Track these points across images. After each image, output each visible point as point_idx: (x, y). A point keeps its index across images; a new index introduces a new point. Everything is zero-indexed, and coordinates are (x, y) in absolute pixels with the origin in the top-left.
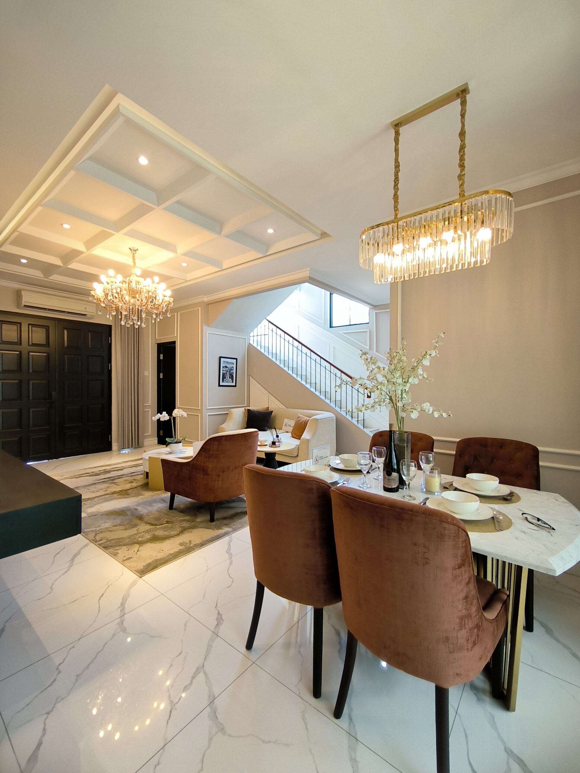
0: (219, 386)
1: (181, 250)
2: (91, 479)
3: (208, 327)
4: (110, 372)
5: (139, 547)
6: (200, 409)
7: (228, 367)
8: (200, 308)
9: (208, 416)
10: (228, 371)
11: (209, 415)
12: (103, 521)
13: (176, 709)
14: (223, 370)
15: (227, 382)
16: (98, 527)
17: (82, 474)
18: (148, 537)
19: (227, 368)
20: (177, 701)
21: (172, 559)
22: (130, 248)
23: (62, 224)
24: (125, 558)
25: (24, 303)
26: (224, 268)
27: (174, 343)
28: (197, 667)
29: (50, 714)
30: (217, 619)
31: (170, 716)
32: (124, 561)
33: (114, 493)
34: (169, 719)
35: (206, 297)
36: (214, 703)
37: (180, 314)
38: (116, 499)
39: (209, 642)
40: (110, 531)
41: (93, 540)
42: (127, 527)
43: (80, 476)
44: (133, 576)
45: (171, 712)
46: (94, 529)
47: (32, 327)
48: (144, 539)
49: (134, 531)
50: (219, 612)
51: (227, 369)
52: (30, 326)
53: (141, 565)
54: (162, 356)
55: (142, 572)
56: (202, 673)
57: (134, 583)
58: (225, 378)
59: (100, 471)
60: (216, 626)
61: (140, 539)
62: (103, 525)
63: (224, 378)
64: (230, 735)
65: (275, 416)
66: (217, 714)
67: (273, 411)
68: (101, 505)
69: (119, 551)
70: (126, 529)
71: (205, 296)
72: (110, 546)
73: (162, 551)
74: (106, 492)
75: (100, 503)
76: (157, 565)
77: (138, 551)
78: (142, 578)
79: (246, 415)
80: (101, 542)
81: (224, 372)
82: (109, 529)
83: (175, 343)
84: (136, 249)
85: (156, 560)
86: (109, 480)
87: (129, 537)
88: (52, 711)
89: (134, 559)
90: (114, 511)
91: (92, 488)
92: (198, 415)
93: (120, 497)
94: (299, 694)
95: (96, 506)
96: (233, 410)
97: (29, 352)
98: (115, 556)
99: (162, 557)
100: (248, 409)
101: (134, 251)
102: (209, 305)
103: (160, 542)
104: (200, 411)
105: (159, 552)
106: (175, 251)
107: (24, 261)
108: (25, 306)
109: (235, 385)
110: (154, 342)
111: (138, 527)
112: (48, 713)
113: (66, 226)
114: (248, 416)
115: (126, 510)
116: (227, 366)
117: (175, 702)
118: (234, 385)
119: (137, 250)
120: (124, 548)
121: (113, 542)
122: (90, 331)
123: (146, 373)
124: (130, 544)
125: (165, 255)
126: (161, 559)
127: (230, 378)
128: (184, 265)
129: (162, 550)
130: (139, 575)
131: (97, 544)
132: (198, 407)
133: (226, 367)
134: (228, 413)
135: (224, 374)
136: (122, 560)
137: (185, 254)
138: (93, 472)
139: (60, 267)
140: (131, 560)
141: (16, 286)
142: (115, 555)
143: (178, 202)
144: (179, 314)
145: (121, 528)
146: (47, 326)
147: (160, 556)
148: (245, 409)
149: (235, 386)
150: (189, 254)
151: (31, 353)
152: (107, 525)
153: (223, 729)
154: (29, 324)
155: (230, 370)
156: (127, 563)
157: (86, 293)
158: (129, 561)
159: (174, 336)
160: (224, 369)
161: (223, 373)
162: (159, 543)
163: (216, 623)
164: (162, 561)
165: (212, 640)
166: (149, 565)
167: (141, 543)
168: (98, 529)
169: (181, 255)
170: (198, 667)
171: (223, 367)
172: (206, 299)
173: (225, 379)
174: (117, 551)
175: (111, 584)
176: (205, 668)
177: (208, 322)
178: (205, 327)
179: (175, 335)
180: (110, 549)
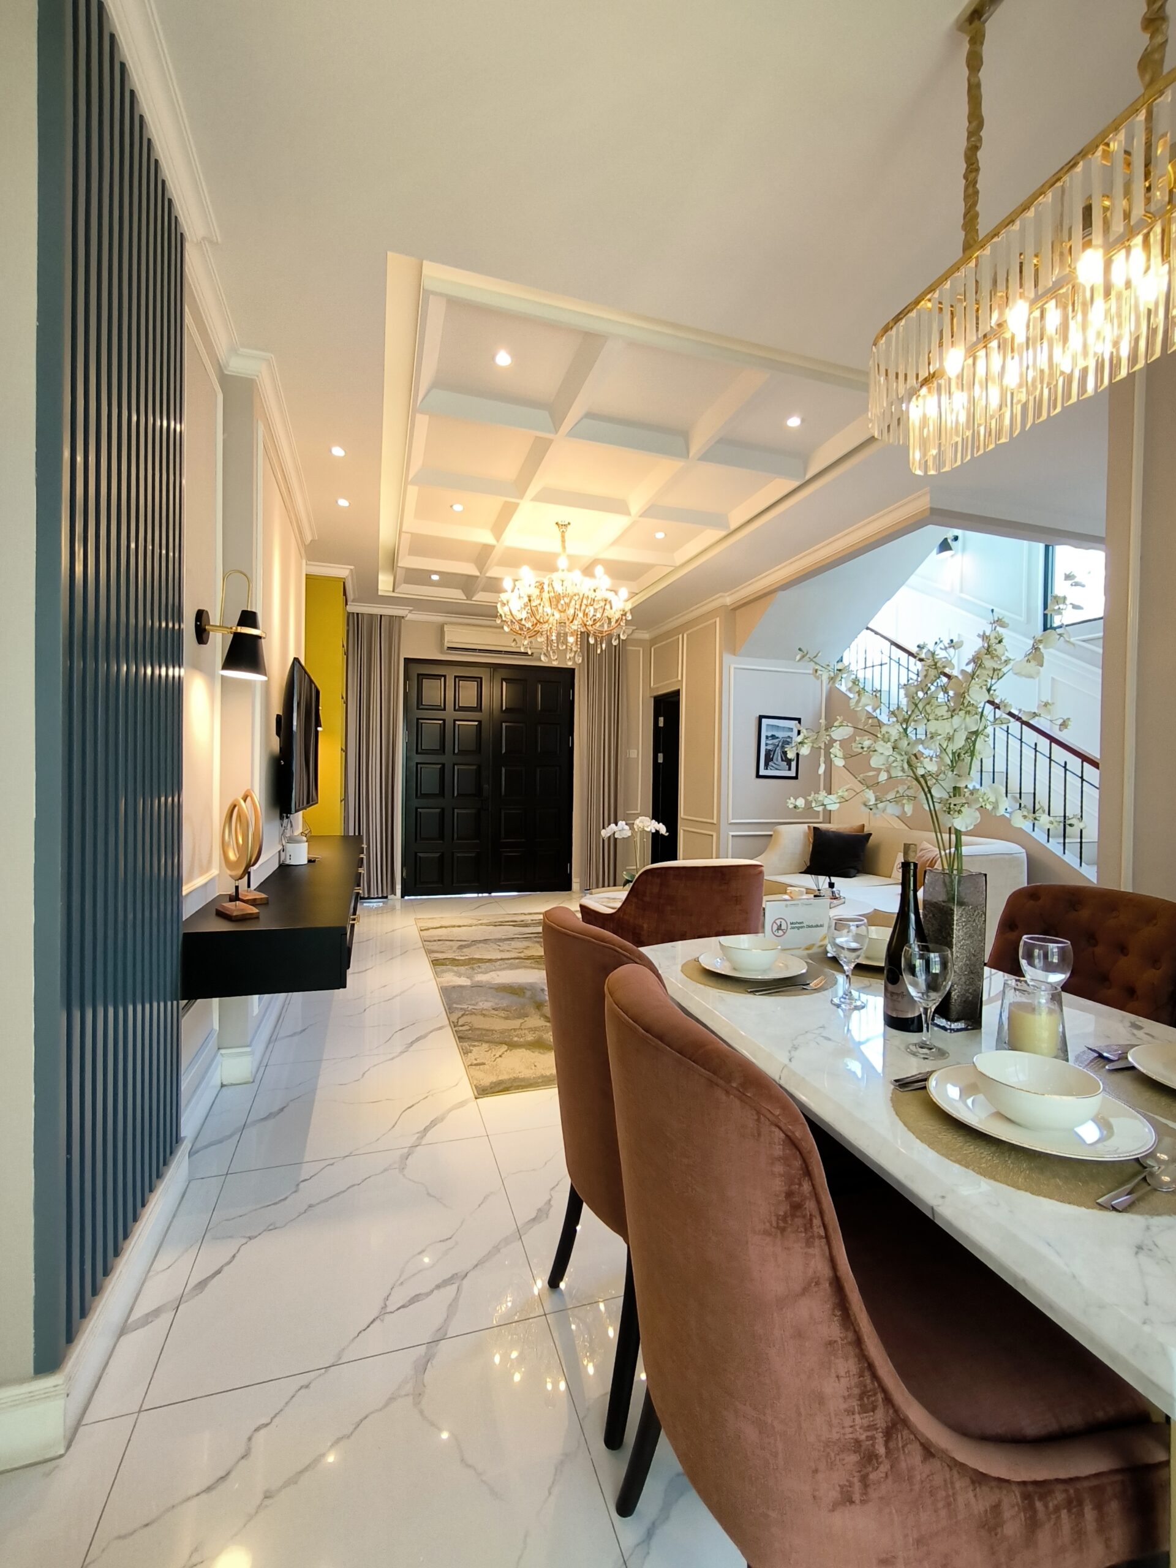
0: (758, 776)
1: (635, 508)
2: (512, 931)
3: (735, 655)
4: (571, 750)
5: (506, 1051)
6: (715, 822)
7: (778, 738)
8: (718, 620)
9: (730, 837)
10: (778, 745)
11: (733, 836)
12: (484, 998)
13: (382, 1321)
14: (767, 745)
15: (777, 769)
16: (473, 1005)
17: (508, 922)
18: (529, 1039)
19: (777, 740)
20: (392, 1311)
21: (540, 1084)
22: (557, 523)
23: (451, 506)
24: (475, 1062)
25: (447, 645)
26: (733, 527)
27: (677, 694)
28: (454, 1272)
29: (252, 1241)
30: (539, 1210)
31: (368, 1327)
32: (471, 1065)
33: (529, 958)
34: (364, 1330)
35: (728, 596)
36: (437, 1345)
37: (687, 635)
38: (526, 967)
39: (500, 1242)
40: (484, 1015)
41: (453, 1022)
42: (511, 1015)
43: (501, 924)
44: (468, 1092)
45: (374, 1320)
46: (466, 1007)
47: (459, 681)
48: (522, 1040)
49: (516, 1023)
50: (550, 1200)
51: (775, 741)
52: (457, 679)
53: (487, 1080)
54: (661, 719)
55: (483, 1091)
56: (455, 1287)
57: (462, 1104)
58: (772, 760)
59: (532, 920)
60: (529, 1221)
61: (516, 1039)
62: (481, 1004)
63: (769, 759)
64: (421, 1412)
65: (877, 847)
66: (430, 1363)
67: (871, 834)
68: (499, 973)
69: (474, 1049)
70: (506, 1018)
71: (727, 594)
72: (468, 1038)
73: (533, 1067)
74: (519, 955)
75: (500, 970)
76: (511, 1087)
77: (500, 1056)
78: (478, 1100)
79: (811, 840)
80: (461, 1028)
81: (769, 747)
82: (484, 1012)
83: (679, 695)
84: (566, 523)
85: (515, 1079)
86: (536, 937)
87: (502, 1032)
88: (256, 1237)
89: (486, 1067)
90: (511, 986)
91: (505, 946)
92: (712, 836)
93: (533, 965)
94: (583, 1419)
95: (491, 973)
96: (782, 828)
97: (455, 721)
98: (464, 1054)
99: (528, 1076)
100: (814, 828)
101: (563, 526)
102: (737, 611)
103: (541, 1051)
104: (715, 826)
105: (527, 1068)
106: (628, 514)
107: (435, 577)
108: (449, 648)
109: (794, 775)
110: (648, 695)
111: (526, 1019)
112: (250, 1238)
113: (458, 508)
114: (814, 842)
115: (528, 988)
116: (777, 734)
117: (388, 1310)
118: (793, 773)
119: (569, 524)
120: (485, 1046)
121: (478, 1032)
122: (540, 681)
123: (633, 754)
124: (496, 1043)
125: (616, 523)
126: (523, 1080)
127: (782, 760)
128: (660, 535)
129: (535, 1066)
130: (476, 1093)
131: (454, 1029)
132: (713, 819)
133: (773, 737)
134: (771, 835)
135: (768, 753)
136: (470, 1063)
137: (644, 514)
138: (522, 921)
139: (477, 577)
140: (481, 1067)
141: (437, 618)
142: (465, 1052)
143: (589, 415)
144: (685, 636)
145: (502, 1014)
146: (478, 678)
147: (526, 1073)
148: (809, 827)
149: (796, 778)
150: (651, 511)
151: (457, 723)
152: (487, 1005)
153: (420, 1394)
154: (456, 677)
155: (783, 743)
156: (474, 1071)
157: (490, 613)
158: (478, 1067)
159: (676, 679)
160: (769, 742)
161: (766, 749)
162: (540, 1053)
163: (533, 1216)
164: (523, 1084)
165: (507, 1241)
166: (500, 1082)
167: (512, 1046)
168: (471, 1007)
169: (640, 516)
170: (456, 1274)
171: (767, 737)
172: (729, 600)
173: (771, 763)
174: (471, 1048)
175: (432, 1095)
176: (465, 1282)
177: (732, 646)
178: (727, 657)
179: (680, 678)
180: (466, 1042)
